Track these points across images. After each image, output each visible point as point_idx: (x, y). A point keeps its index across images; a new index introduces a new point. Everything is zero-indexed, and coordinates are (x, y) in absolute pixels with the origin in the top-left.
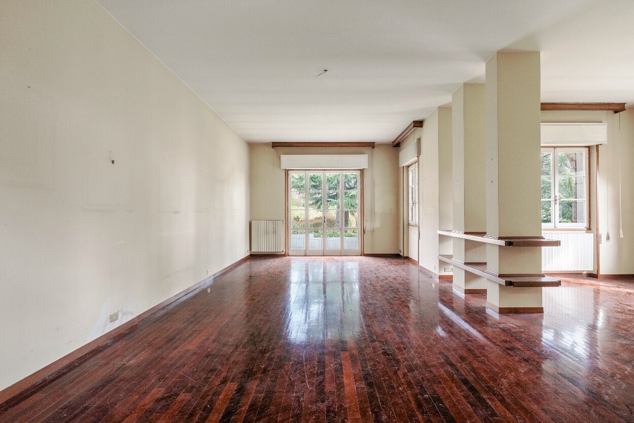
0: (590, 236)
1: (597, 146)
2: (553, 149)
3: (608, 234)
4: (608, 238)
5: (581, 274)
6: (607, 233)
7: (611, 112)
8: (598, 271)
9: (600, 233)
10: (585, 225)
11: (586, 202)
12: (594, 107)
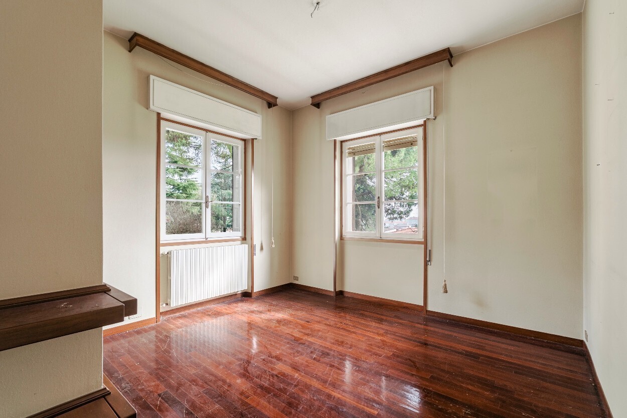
0: (246, 247)
1: (253, 140)
2: (204, 132)
3: (262, 244)
4: (262, 249)
5: (236, 294)
6: (260, 243)
7: (265, 103)
8: (252, 287)
9: (254, 244)
10: (239, 234)
11: (241, 205)
12: (248, 90)
